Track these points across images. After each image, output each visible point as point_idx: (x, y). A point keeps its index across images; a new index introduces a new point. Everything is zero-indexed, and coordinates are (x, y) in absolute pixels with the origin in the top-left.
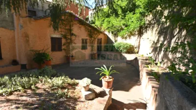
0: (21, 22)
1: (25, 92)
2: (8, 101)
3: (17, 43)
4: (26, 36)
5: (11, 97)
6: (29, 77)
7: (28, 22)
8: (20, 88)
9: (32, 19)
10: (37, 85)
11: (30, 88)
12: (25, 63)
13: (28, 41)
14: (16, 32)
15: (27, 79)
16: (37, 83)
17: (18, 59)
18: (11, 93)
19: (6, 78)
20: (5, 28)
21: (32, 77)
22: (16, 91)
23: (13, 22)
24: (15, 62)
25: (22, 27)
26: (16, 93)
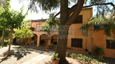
0: (90, 33)
1: (86, 62)
2: (80, 62)
3: (88, 42)
4: (92, 39)
5: (81, 61)
6: (89, 57)
7: (93, 32)
8: (84, 60)
9: (96, 31)
10: (91, 62)
11: (88, 61)
12: (91, 52)
13: (93, 41)
14: (88, 37)
15: (88, 58)
16: (91, 61)
17: (88, 49)
18: (81, 60)
19: (81, 54)
20: (85, 36)
21: (90, 57)
22: (83, 60)
23: (87, 33)
24: (86, 50)
25: (91, 35)
26: (82, 61)
